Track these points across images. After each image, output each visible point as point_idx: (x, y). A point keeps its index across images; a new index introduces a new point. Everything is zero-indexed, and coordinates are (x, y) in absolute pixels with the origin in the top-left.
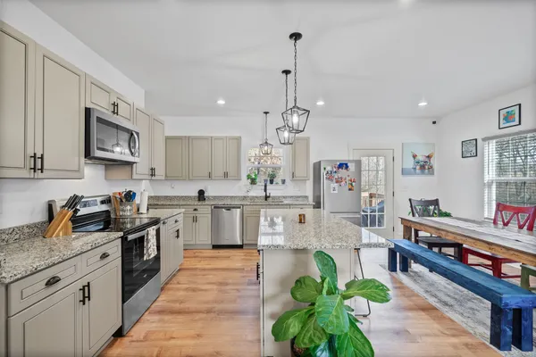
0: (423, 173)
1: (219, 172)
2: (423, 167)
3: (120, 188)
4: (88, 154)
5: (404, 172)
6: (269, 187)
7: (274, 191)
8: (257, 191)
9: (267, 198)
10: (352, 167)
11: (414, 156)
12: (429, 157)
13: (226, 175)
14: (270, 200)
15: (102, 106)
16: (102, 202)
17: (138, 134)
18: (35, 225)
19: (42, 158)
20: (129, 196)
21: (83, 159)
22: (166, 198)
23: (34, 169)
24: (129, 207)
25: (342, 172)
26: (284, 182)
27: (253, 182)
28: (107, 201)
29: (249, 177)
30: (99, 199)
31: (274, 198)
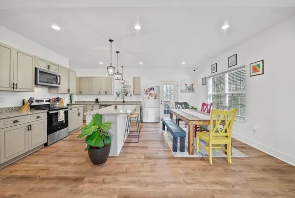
0: (189, 92)
1: (103, 91)
2: (189, 89)
3: (53, 96)
4: (36, 83)
5: (182, 91)
6: (125, 97)
7: (127, 99)
8: (120, 99)
9: (124, 102)
10: (156, 89)
11: (186, 85)
12: (192, 85)
13: (106, 92)
14: (125, 103)
15: (43, 67)
16: (46, 101)
17: (59, 76)
18: (18, 107)
19: (16, 84)
20: (58, 100)
21: (34, 85)
22: (83, 102)
23: (13, 88)
24: (57, 103)
25: (152, 92)
26: (131, 95)
27: (118, 95)
28: (49, 101)
29: (117, 93)
30: (45, 100)
31: (127, 102)
